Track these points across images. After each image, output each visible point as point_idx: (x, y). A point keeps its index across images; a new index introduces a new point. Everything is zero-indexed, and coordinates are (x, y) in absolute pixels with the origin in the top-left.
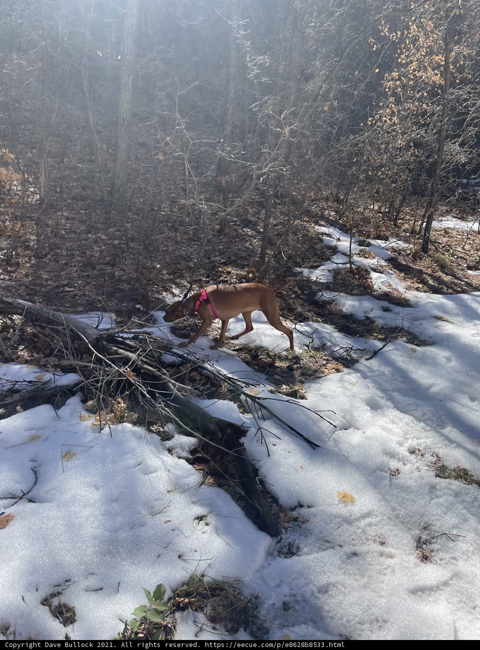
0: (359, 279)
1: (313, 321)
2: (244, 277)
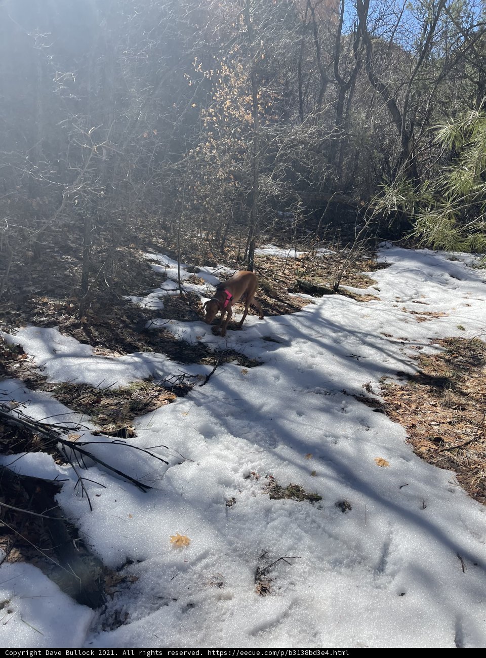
0: (190, 305)
1: (144, 351)
2: (64, 308)
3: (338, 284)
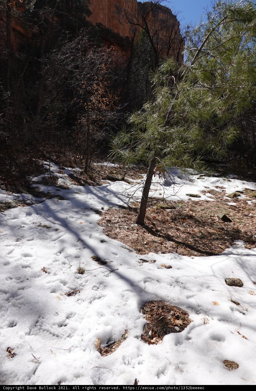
0: (53, 181)
1: (24, 193)
3: (124, 177)
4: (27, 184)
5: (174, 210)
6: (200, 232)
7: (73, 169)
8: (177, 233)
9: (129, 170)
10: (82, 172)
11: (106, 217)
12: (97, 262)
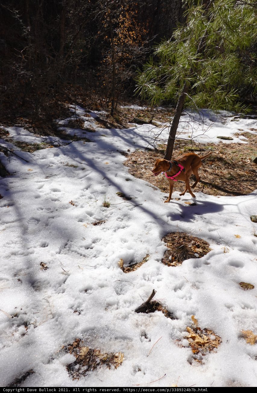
0: (79, 124)
1: (52, 136)
2: (28, 122)
3: (152, 120)
4: (54, 127)
5: (202, 152)
6: (229, 173)
7: (99, 112)
8: (204, 174)
9: (157, 113)
10: (108, 115)
11: (132, 159)
12: (122, 198)
